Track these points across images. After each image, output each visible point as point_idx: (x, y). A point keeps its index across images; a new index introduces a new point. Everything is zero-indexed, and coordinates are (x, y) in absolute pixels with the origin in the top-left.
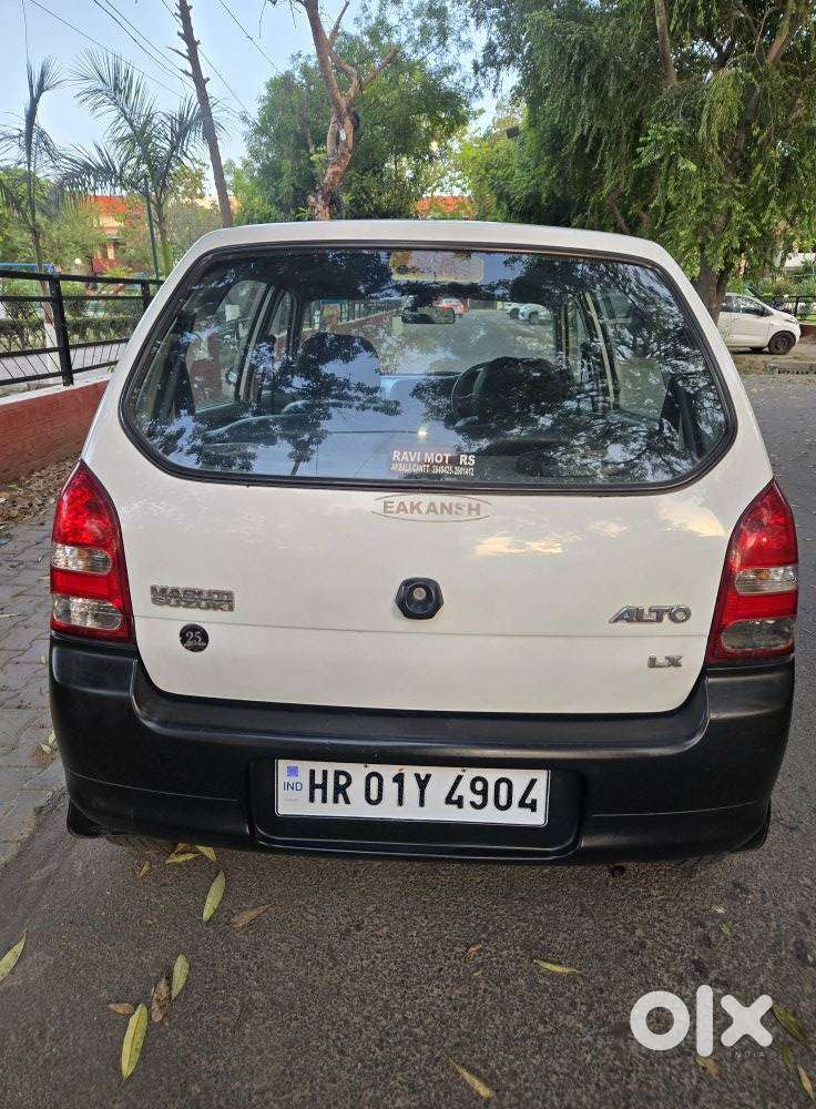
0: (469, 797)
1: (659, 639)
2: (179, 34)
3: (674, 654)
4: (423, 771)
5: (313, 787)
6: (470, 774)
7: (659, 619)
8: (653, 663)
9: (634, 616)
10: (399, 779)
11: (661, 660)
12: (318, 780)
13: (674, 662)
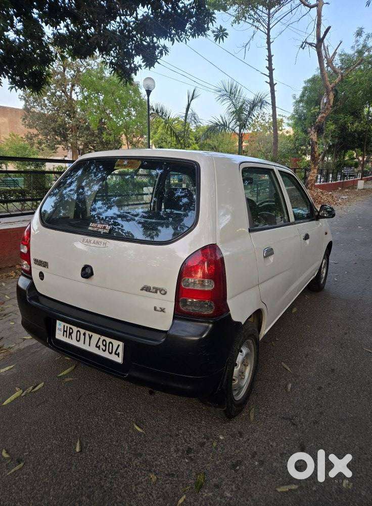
0: (102, 347)
1: (156, 300)
2: (266, 67)
3: (163, 307)
4: (91, 333)
5: (64, 331)
6: (103, 338)
7: (156, 292)
8: (155, 309)
9: (147, 289)
10: (84, 334)
11: (158, 309)
12: (65, 330)
13: (162, 310)
